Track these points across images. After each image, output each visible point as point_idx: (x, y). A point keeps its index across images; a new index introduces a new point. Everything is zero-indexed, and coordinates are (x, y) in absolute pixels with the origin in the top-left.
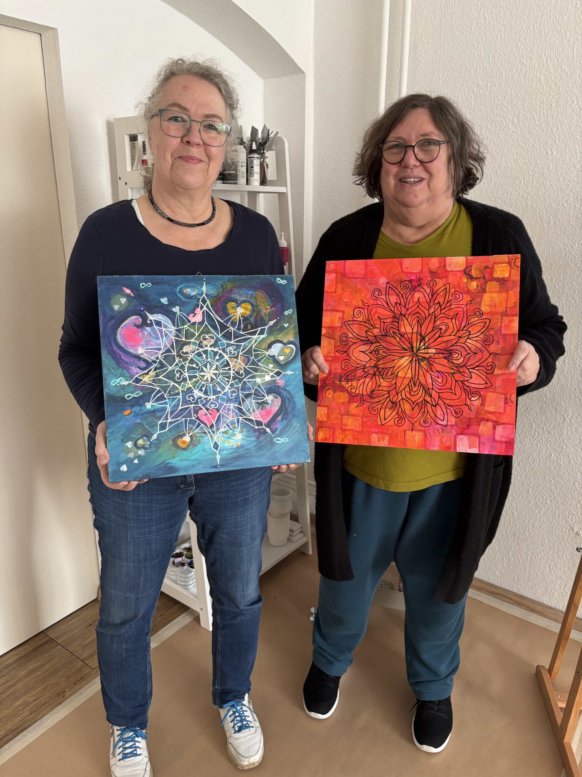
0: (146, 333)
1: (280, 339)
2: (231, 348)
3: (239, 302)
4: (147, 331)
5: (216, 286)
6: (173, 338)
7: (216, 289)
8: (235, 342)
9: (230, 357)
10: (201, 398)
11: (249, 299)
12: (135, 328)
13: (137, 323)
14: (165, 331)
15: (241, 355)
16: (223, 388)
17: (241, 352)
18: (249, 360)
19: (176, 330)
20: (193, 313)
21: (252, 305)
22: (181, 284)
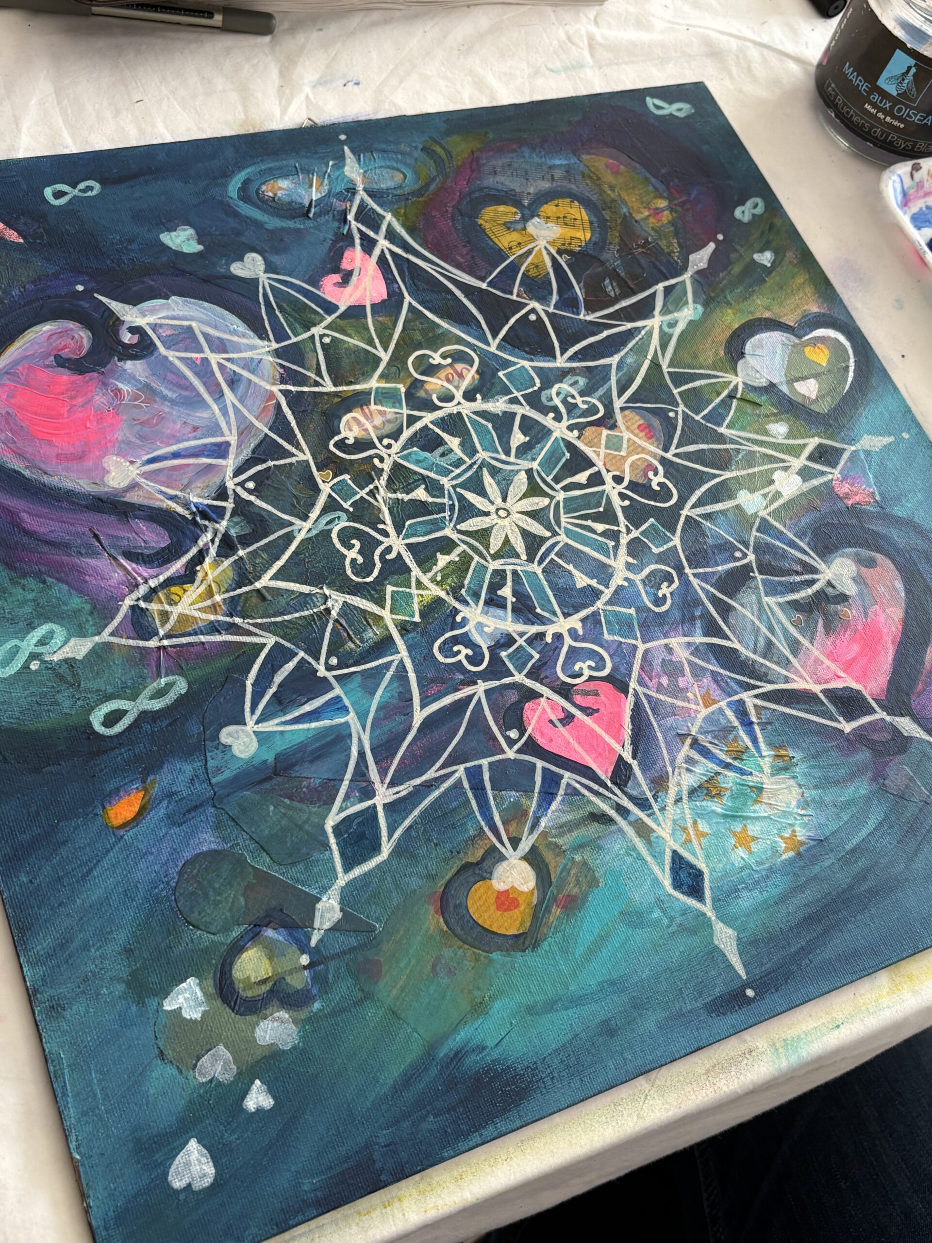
0: (124, 387)
1: (767, 315)
2: (564, 386)
3: (526, 203)
4: (131, 379)
5: (403, 154)
6: (275, 389)
7: (405, 164)
8: (571, 359)
9: (580, 427)
10: (508, 640)
11: (565, 183)
12: (65, 376)
13: (66, 353)
14: (221, 367)
15: (622, 409)
16: (603, 573)
17: (619, 396)
18: (670, 426)
19: (277, 353)
20: (336, 270)
21: (586, 203)
22: (240, 169)
